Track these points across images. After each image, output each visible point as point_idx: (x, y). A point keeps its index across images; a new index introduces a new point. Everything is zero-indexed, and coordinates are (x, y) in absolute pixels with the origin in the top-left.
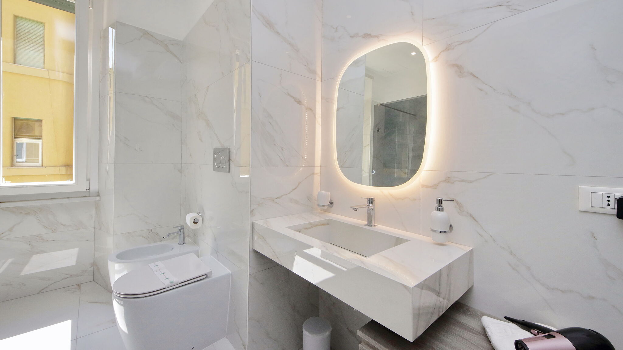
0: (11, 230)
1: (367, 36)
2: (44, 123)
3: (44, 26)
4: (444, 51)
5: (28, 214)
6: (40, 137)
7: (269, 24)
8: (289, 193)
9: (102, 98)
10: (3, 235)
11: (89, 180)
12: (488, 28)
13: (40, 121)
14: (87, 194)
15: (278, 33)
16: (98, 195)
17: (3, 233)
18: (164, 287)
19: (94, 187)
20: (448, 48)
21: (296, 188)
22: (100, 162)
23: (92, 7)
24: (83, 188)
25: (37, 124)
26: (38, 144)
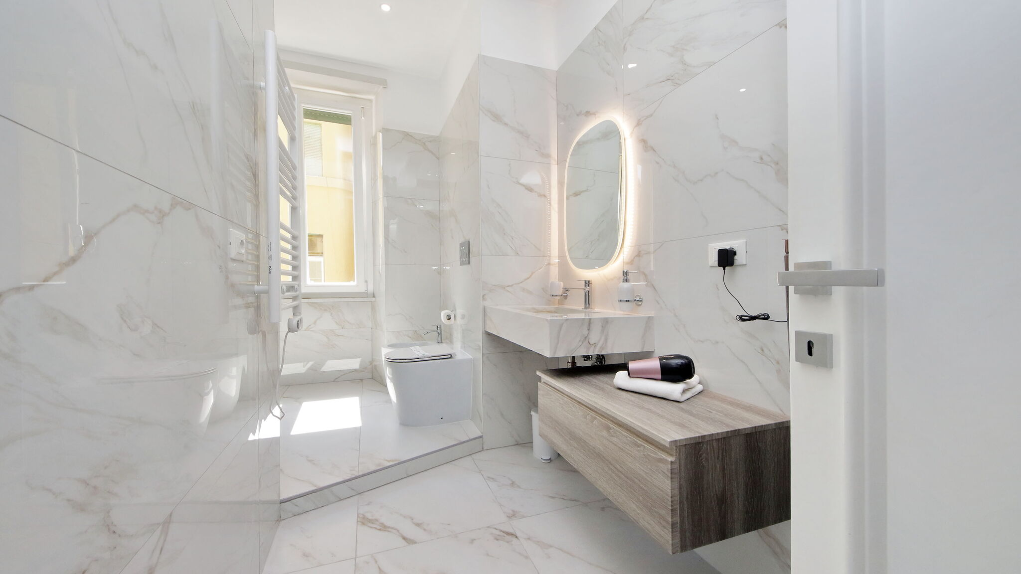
0: (315, 323)
1: (588, 114)
2: (324, 237)
3: (321, 127)
4: (636, 126)
5: (325, 310)
6: (321, 254)
7: (497, 118)
8: (521, 283)
9: (374, 204)
10: (310, 327)
11: (366, 282)
12: (661, 103)
13: (321, 236)
14: (365, 295)
15: (506, 124)
16: (374, 297)
17: (310, 325)
18: (418, 357)
19: (371, 289)
20: (639, 124)
21: (528, 278)
22: (374, 265)
23: (364, 117)
24: (362, 289)
25: (319, 239)
26: (321, 262)
